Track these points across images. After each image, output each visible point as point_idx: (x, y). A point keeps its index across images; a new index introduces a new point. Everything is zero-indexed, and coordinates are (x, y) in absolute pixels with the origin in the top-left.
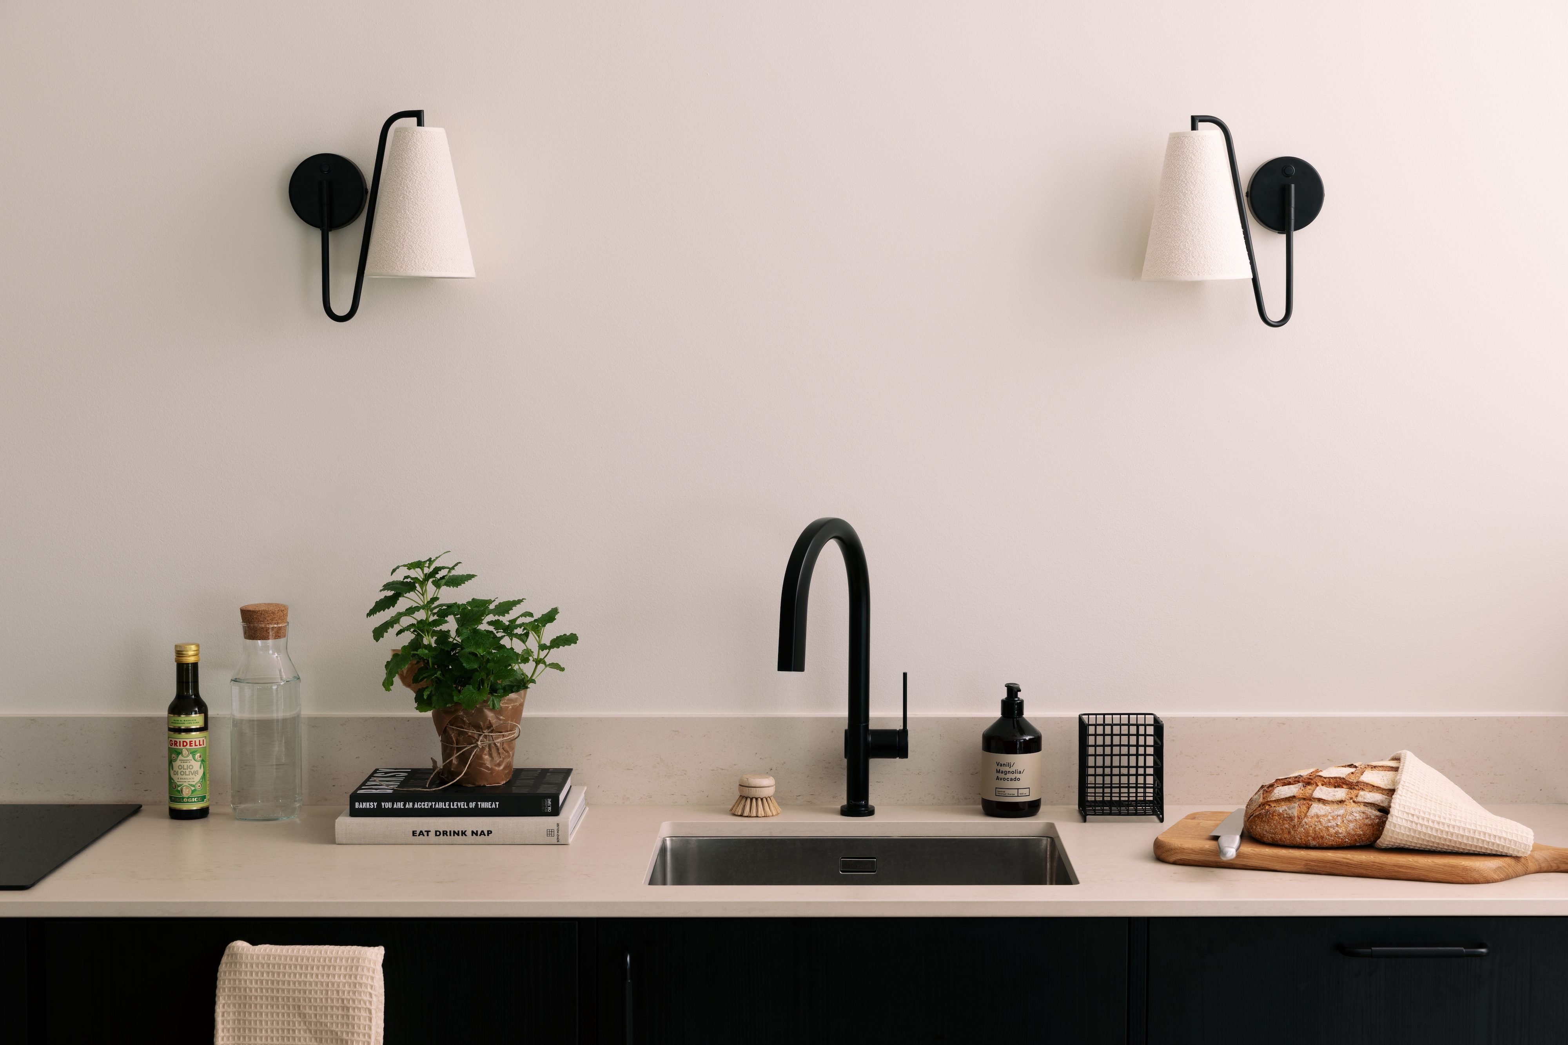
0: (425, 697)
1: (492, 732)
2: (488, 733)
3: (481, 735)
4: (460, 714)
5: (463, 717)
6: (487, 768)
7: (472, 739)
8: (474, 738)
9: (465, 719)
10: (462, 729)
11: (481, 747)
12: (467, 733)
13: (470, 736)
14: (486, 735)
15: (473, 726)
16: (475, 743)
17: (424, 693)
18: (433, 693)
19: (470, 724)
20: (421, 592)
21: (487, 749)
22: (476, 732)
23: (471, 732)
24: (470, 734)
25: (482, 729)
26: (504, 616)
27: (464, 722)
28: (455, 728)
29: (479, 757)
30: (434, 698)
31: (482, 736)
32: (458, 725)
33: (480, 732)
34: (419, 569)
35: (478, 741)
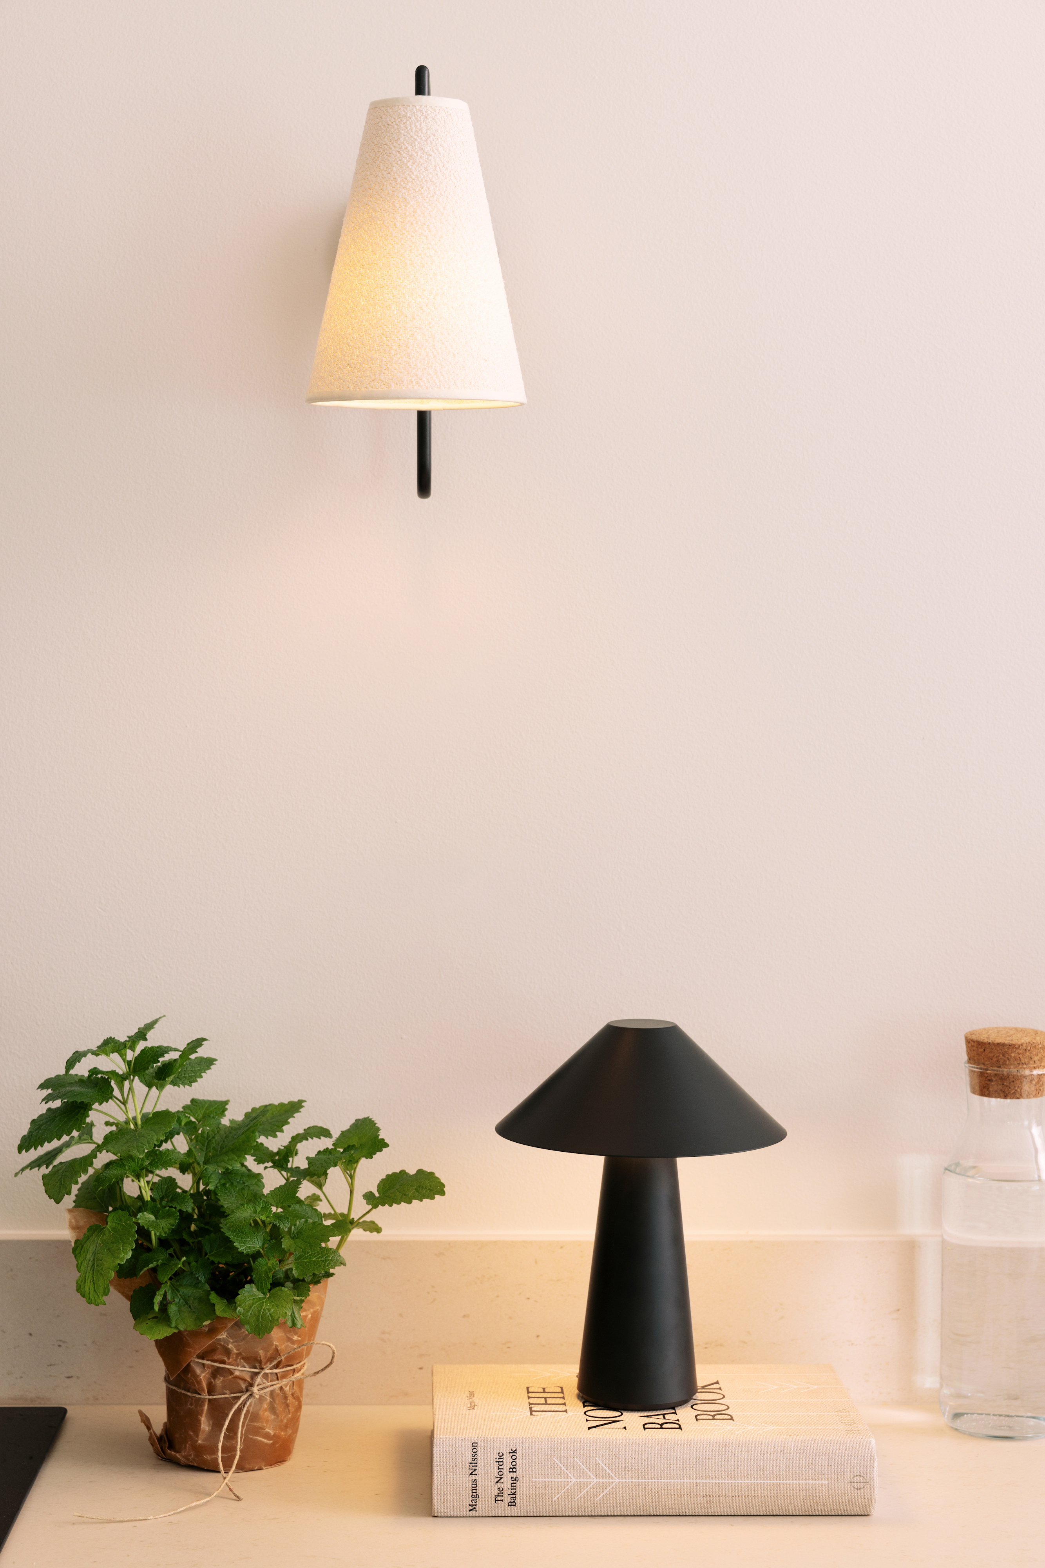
0: (156, 1308)
1: (277, 1366)
2: (271, 1369)
3: (257, 1374)
4: (220, 1337)
5: (228, 1342)
6: (267, 1436)
7: (241, 1382)
8: (245, 1380)
9: (230, 1346)
10: (223, 1366)
11: (257, 1397)
12: (230, 1372)
13: (237, 1377)
14: (267, 1374)
15: (243, 1358)
16: (247, 1390)
17: (155, 1301)
18: (169, 1297)
19: (239, 1354)
20: (122, 1101)
21: (269, 1399)
22: (248, 1369)
23: (242, 1370)
24: (237, 1373)
25: (260, 1362)
26: (275, 1136)
27: (228, 1352)
28: (209, 1363)
29: (254, 1417)
30: (172, 1309)
31: (260, 1376)
32: (216, 1357)
33: (255, 1368)
34: (116, 1054)
35: (251, 1385)
